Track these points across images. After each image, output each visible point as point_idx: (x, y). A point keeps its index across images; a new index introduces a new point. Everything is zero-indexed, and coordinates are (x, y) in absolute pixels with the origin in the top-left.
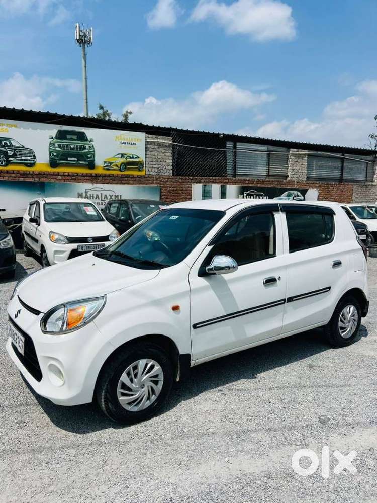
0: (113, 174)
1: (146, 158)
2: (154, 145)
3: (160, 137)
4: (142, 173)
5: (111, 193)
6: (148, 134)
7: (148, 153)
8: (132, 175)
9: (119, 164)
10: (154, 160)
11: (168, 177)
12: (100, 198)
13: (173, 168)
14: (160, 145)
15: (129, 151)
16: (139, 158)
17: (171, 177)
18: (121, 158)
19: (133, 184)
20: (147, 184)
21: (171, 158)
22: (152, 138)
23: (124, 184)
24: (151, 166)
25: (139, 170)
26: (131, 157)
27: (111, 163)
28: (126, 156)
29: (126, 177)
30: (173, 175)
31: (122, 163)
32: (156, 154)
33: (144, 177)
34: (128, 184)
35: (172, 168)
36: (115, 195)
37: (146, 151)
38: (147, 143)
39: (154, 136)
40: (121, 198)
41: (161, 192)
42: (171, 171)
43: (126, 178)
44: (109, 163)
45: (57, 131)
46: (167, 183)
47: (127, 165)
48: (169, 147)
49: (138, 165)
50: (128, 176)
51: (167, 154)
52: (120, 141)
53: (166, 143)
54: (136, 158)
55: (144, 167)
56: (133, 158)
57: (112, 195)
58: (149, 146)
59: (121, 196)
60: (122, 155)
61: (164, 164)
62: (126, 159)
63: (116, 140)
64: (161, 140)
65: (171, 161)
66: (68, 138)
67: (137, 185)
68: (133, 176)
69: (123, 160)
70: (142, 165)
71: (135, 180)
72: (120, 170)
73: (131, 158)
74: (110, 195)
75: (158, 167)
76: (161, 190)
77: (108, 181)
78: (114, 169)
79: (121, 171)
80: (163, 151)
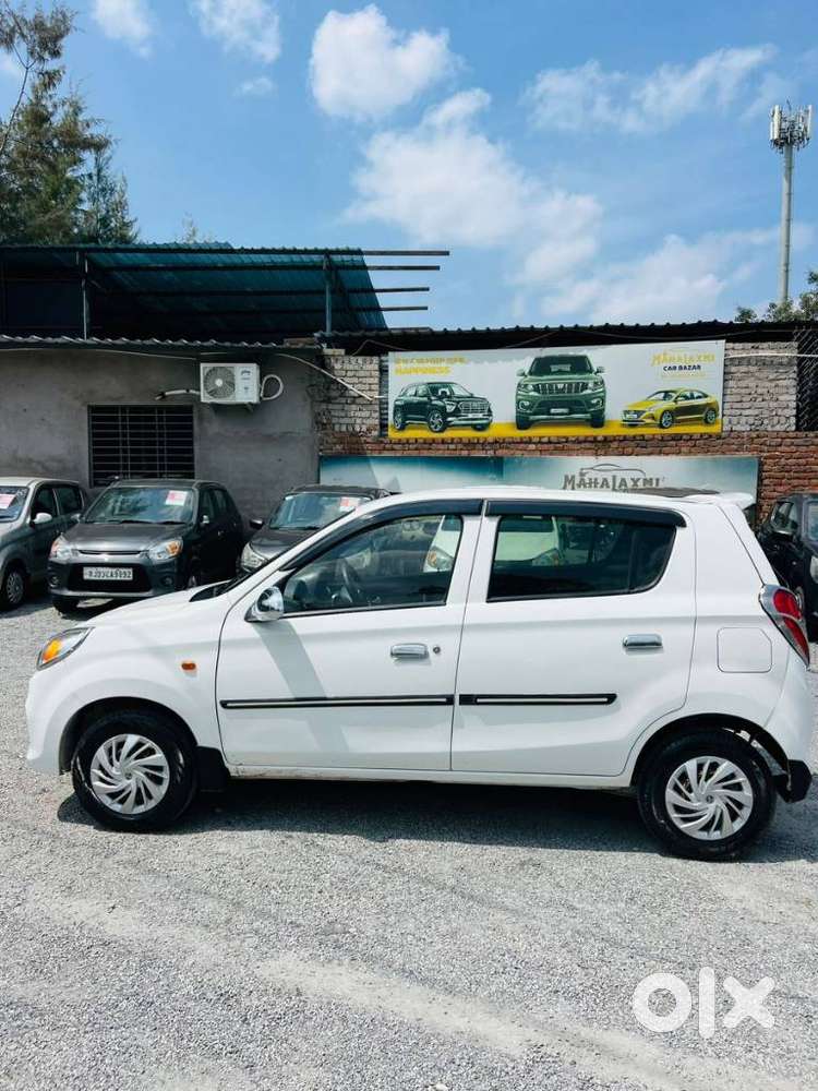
0: (643, 436)
1: (724, 395)
2: (749, 364)
3: (765, 345)
4: (715, 429)
5: (636, 475)
6: (734, 342)
7: (731, 383)
8: (687, 434)
9: (658, 414)
10: (747, 398)
11: (784, 435)
12: (611, 484)
13: (798, 413)
14: (763, 363)
15: (684, 383)
16: (706, 396)
17: (791, 434)
18: (665, 398)
19: (690, 453)
20: (723, 453)
21: (793, 391)
22: (741, 350)
23: (667, 454)
24: (738, 412)
25: (707, 423)
26: (688, 394)
27: (639, 413)
28: (674, 395)
29: (673, 439)
30: (798, 429)
31: (665, 412)
32: (752, 385)
33: (719, 437)
34: (679, 453)
35: (794, 412)
36: (645, 480)
37: (725, 380)
38: (729, 362)
39: (751, 345)
40: (657, 484)
41: (760, 471)
42: (793, 420)
43: (674, 443)
44: (636, 412)
45: (532, 360)
46: (779, 449)
47: (675, 415)
48: (790, 364)
49: (706, 413)
50: (677, 438)
51: (784, 383)
52: (664, 365)
53: (782, 357)
54: (699, 397)
55: (720, 416)
56: (692, 397)
57: (639, 479)
58: (733, 369)
59: (658, 480)
60: (667, 394)
61: (773, 405)
62: (675, 401)
63: (652, 365)
64: (767, 351)
65: (794, 398)
66: (553, 370)
67: (700, 456)
68: (691, 437)
69: (670, 404)
70: (715, 411)
71: (695, 446)
72: (661, 426)
73: (686, 398)
74: (632, 479)
75: (756, 412)
76: (761, 464)
77: (630, 450)
78: (647, 425)
79: (663, 428)
80: (771, 377)
